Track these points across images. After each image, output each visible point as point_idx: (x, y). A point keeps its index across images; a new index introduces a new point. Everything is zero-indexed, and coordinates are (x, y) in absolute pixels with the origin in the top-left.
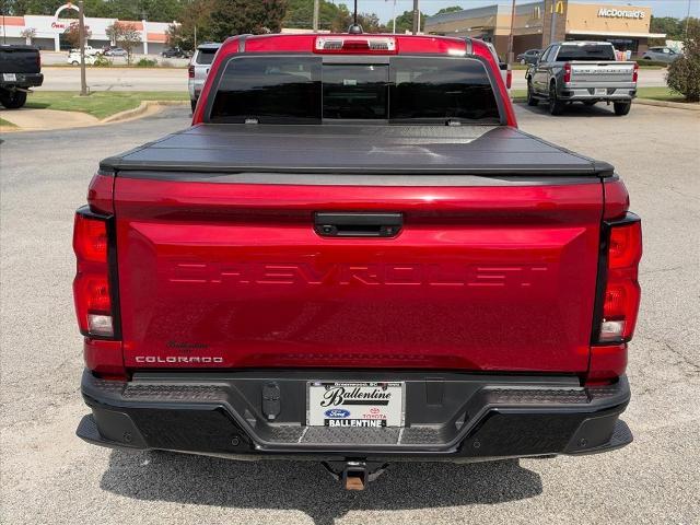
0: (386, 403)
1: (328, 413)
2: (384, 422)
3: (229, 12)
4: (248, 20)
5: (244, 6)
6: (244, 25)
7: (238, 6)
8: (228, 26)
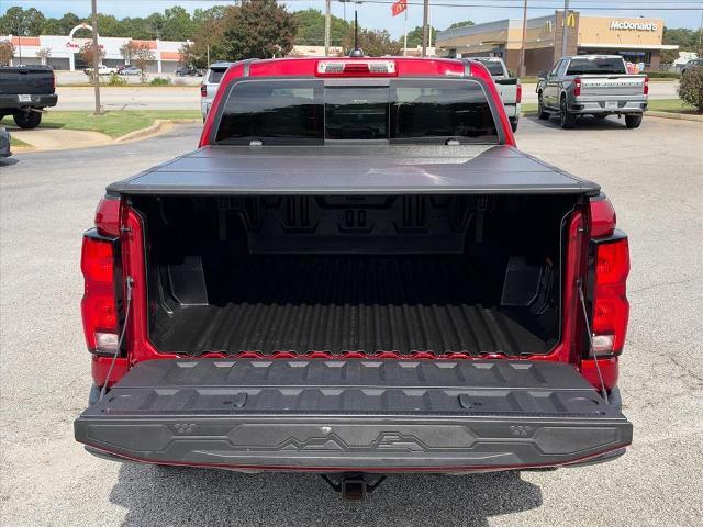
3: (242, 31)
4: (260, 38)
5: (256, 24)
6: (256, 43)
7: (250, 24)
8: (241, 44)
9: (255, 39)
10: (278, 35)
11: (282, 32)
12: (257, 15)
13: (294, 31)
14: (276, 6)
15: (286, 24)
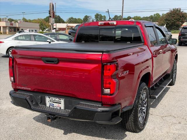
0: (60, 103)
1: (50, 104)
2: (60, 108)
3: (170, 19)
4: (175, 20)
5: (174, 17)
6: (173, 22)
7: (172, 17)
8: (169, 22)
9: (173, 21)
10: (180, 19)
11: (181, 19)
12: (174, 14)
13: (185, 18)
14: (180, 12)
15: (183, 16)
